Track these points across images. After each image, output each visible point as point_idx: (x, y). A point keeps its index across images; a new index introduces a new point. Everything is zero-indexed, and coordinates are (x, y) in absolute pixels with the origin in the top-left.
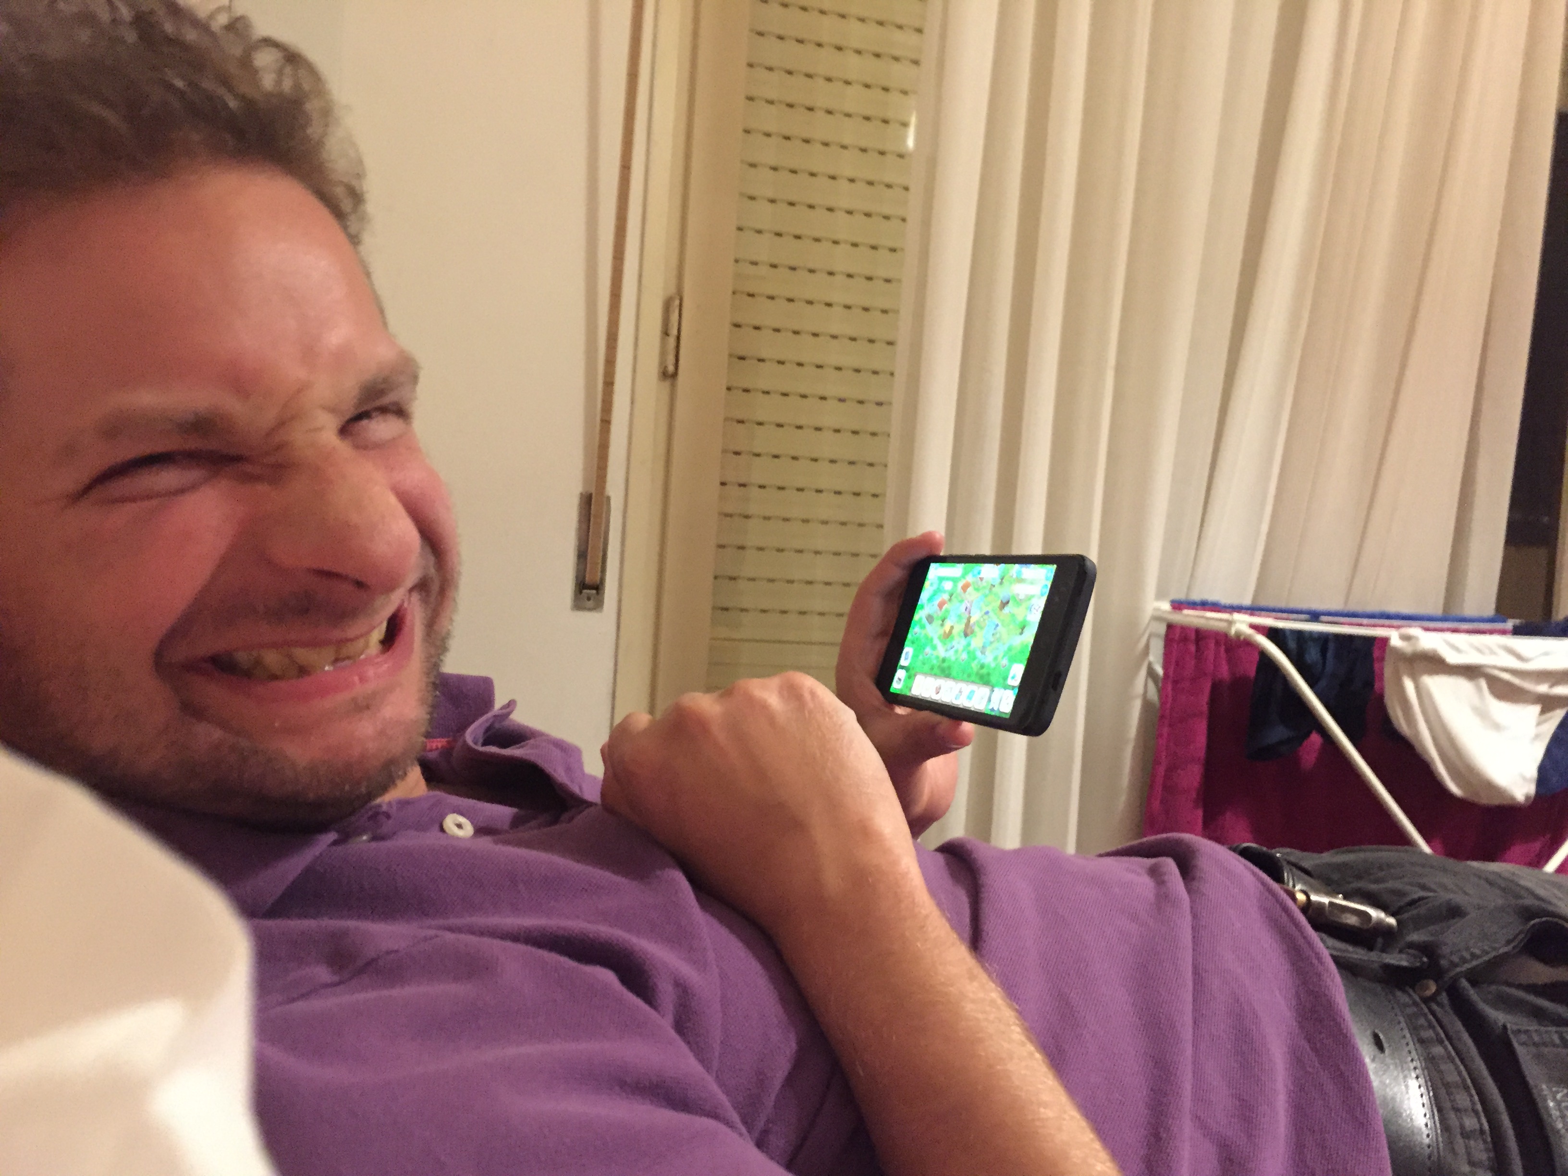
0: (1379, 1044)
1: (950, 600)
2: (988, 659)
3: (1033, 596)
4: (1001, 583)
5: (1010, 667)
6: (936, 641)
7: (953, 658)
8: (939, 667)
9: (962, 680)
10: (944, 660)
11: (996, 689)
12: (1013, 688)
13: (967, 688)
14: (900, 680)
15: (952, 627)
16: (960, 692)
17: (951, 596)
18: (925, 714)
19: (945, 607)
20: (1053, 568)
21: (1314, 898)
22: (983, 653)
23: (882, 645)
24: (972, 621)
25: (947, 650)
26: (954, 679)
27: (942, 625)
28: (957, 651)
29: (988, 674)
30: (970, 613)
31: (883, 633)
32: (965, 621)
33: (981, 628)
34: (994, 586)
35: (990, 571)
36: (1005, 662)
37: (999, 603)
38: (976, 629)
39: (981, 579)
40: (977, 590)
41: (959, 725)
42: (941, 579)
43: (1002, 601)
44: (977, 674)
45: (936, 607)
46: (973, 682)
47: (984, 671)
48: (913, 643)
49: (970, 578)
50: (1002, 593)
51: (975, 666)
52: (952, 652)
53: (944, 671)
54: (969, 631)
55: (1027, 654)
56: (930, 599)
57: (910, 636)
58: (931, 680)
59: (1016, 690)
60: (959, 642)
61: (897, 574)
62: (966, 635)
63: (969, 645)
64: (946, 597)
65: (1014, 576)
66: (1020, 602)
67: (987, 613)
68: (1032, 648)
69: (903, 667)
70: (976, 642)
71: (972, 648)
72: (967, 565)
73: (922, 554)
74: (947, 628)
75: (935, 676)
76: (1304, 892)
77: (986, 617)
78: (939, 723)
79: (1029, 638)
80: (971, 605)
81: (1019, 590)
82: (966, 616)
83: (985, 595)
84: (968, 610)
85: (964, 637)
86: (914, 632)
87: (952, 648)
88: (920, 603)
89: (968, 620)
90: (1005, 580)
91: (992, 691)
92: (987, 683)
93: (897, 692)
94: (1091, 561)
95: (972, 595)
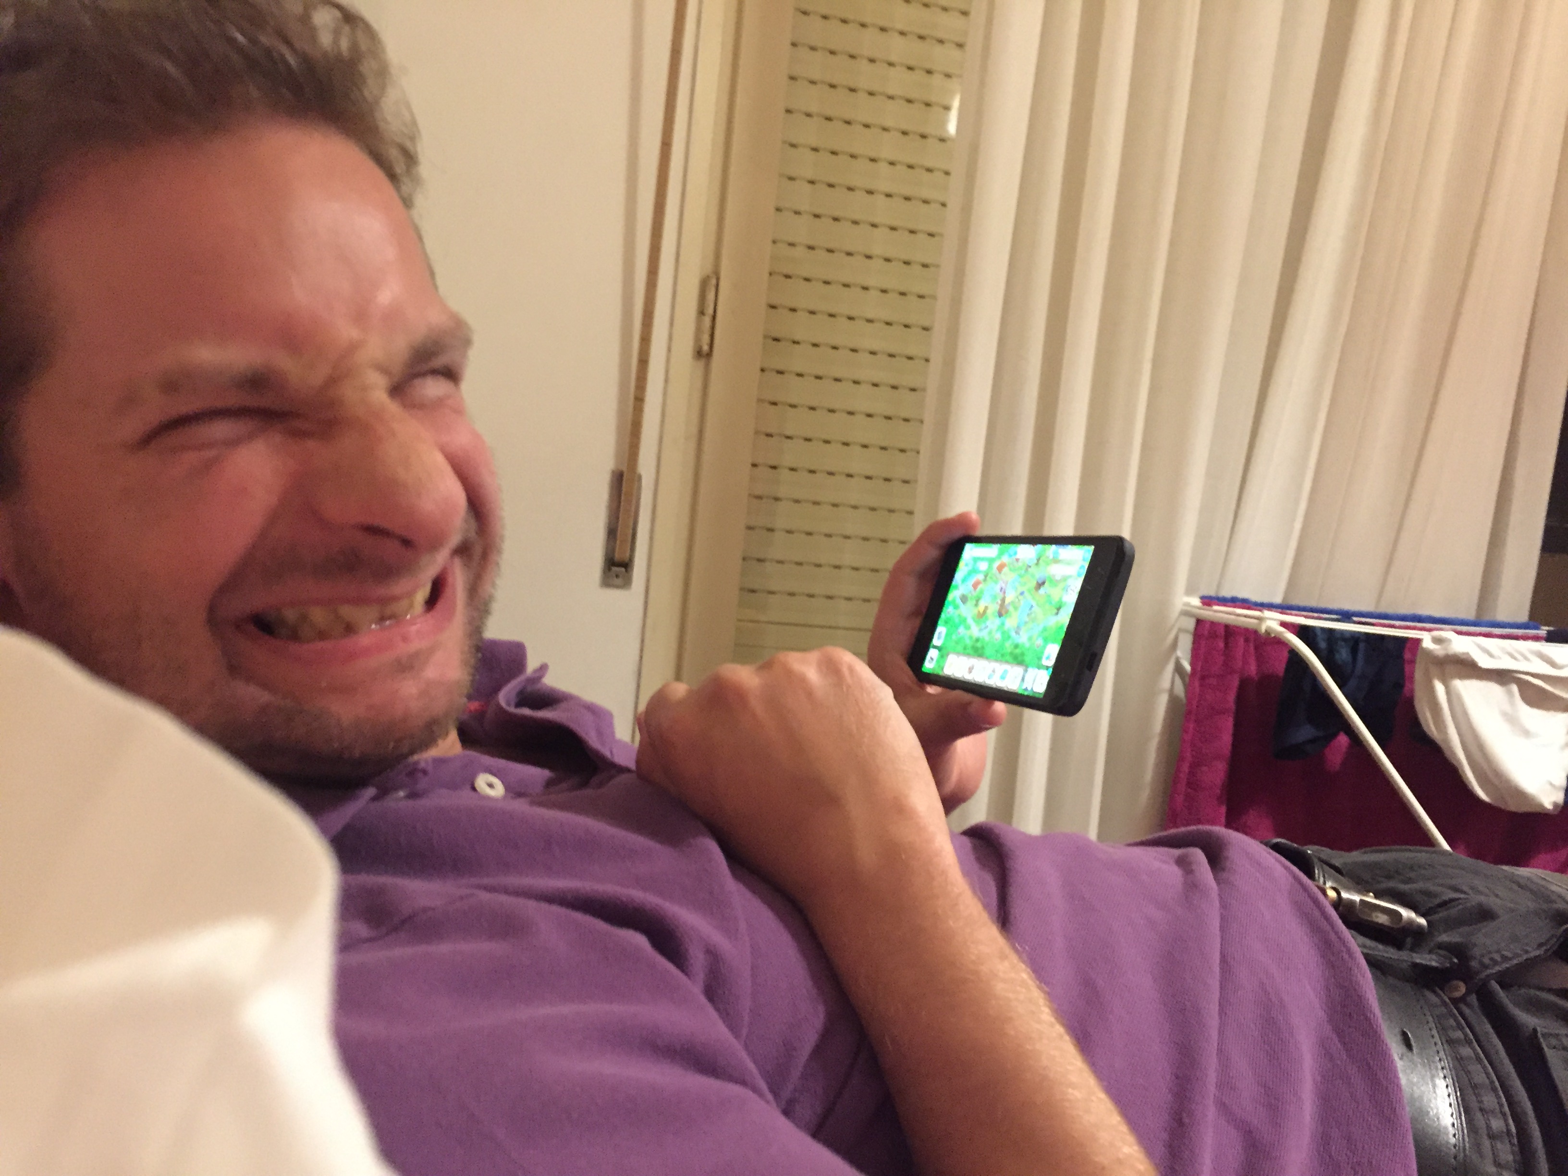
1: (985, 580)
2: (1023, 639)
3: (1070, 577)
4: (1037, 564)
5: (1044, 647)
6: (970, 621)
7: (987, 638)
8: (972, 646)
9: (996, 661)
10: (977, 640)
11: (1030, 670)
12: (1047, 668)
13: (1000, 668)
14: (932, 659)
15: (986, 608)
16: (994, 671)
17: (986, 576)
18: (958, 693)
19: (980, 587)
20: (1093, 547)
21: (1345, 895)
22: (1017, 633)
24: (1007, 602)
25: (981, 630)
26: (987, 658)
27: (976, 605)
28: (990, 633)
29: (1023, 654)
30: (1005, 593)
31: (915, 613)
32: (999, 601)
33: (1016, 608)
34: (1030, 567)
35: (1026, 552)
36: (1040, 642)
37: (1034, 584)
38: (1011, 609)
39: (1017, 560)
40: (1013, 570)
41: (993, 704)
42: (976, 560)
43: (1037, 582)
44: (1011, 654)
45: (971, 587)
46: (1007, 662)
47: (1018, 651)
48: (946, 622)
49: (1005, 559)
50: (1037, 573)
51: (1008, 647)
52: (986, 631)
53: (977, 651)
54: (1003, 612)
55: (1063, 635)
56: (964, 580)
57: (943, 616)
58: (963, 659)
59: (1051, 670)
60: (993, 621)
61: (932, 554)
62: (1000, 615)
63: (1003, 624)
64: (981, 577)
65: (1051, 557)
66: (1056, 582)
67: (1022, 593)
68: (1068, 629)
69: (935, 647)
70: (1011, 622)
71: (1006, 628)
72: (1003, 545)
73: (957, 534)
74: (981, 608)
75: (968, 655)
76: (1334, 889)
77: (1021, 597)
78: (969, 703)
79: (1065, 618)
80: (1006, 585)
81: (1056, 571)
82: (1001, 595)
83: (1021, 576)
84: (1003, 590)
85: (998, 618)
86: (948, 611)
87: (987, 627)
88: (954, 583)
89: (1003, 600)
90: (1041, 561)
91: (1026, 671)
92: (1021, 663)
93: (928, 672)
94: (1130, 544)
95: (1007, 576)
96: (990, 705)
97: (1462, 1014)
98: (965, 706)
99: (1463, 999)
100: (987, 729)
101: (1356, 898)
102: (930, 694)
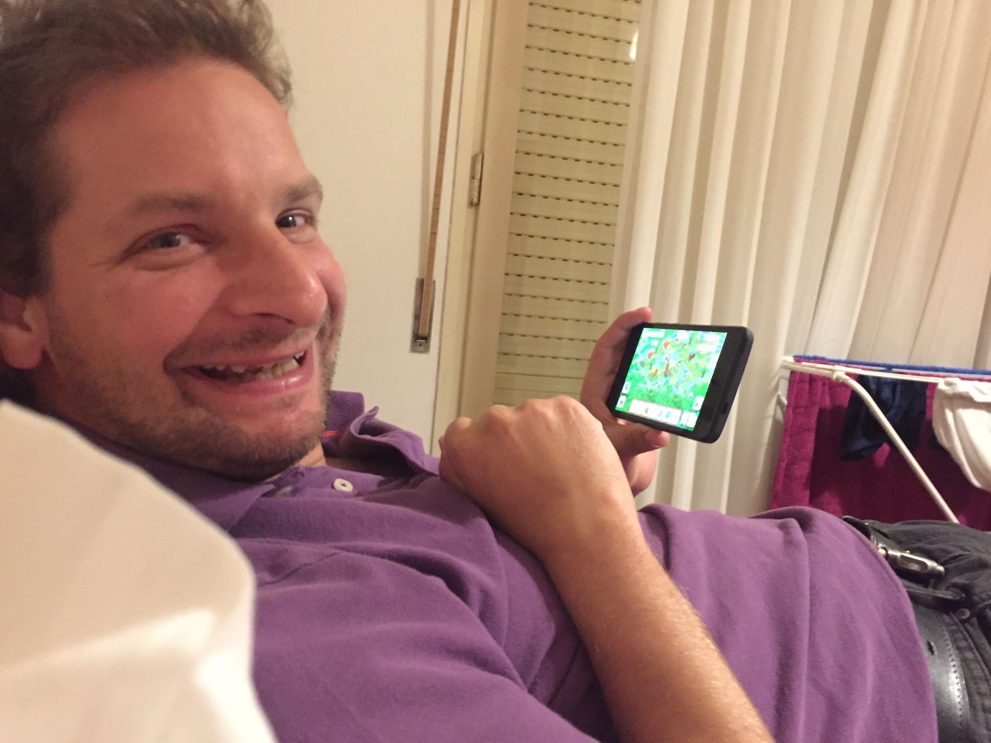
0: (931, 649)
1: (656, 352)
2: (680, 392)
3: (711, 352)
4: (690, 343)
5: (695, 398)
6: (646, 379)
7: (657, 390)
8: (648, 395)
9: (662, 405)
10: (651, 391)
11: (685, 412)
12: (696, 411)
13: (666, 410)
14: (622, 402)
15: (657, 370)
16: (661, 412)
17: (657, 350)
18: (639, 426)
19: (652, 357)
20: (726, 334)
22: (677, 388)
24: (670, 367)
25: (653, 385)
26: (657, 403)
27: (650, 368)
28: (659, 387)
29: (680, 402)
30: (668, 361)
32: (665, 366)
33: (676, 372)
34: (685, 345)
35: (683, 335)
36: (691, 394)
37: (688, 356)
38: (673, 372)
39: (677, 340)
40: (674, 346)
41: (660, 433)
42: (650, 339)
43: (690, 355)
44: (673, 401)
45: (647, 357)
46: (670, 406)
47: (677, 400)
48: (631, 379)
49: (669, 339)
50: (690, 350)
51: (671, 395)
52: (657, 385)
53: (651, 399)
54: (668, 374)
55: (706, 390)
56: (642, 352)
57: (629, 375)
58: (642, 403)
59: (698, 413)
60: (661, 379)
62: (666, 376)
63: (668, 382)
64: (653, 350)
65: (699, 339)
66: (702, 356)
67: (680, 362)
68: (709, 386)
69: (624, 394)
70: (672, 380)
71: (669, 384)
72: (668, 330)
74: (653, 371)
75: (645, 401)
77: (679, 365)
78: (647, 432)
79: (708, 379)
80: (670, 357)
81: (702, 348)
82: (667, 363)
83: (679, 351)
84: (667, 360)
85: (664, 377)
86: (632, 371)
87: (656, 383)
89: (668, 366)
90: (692, 342)
91: (682, 413)
92: (679, 408)
93: (620, 410)
94: (750, 332)
95: (670, 350)
97: (967, 631)
98: (643, 434)
99: (967, 620)
100: (656, 448)
101: (898, 554)
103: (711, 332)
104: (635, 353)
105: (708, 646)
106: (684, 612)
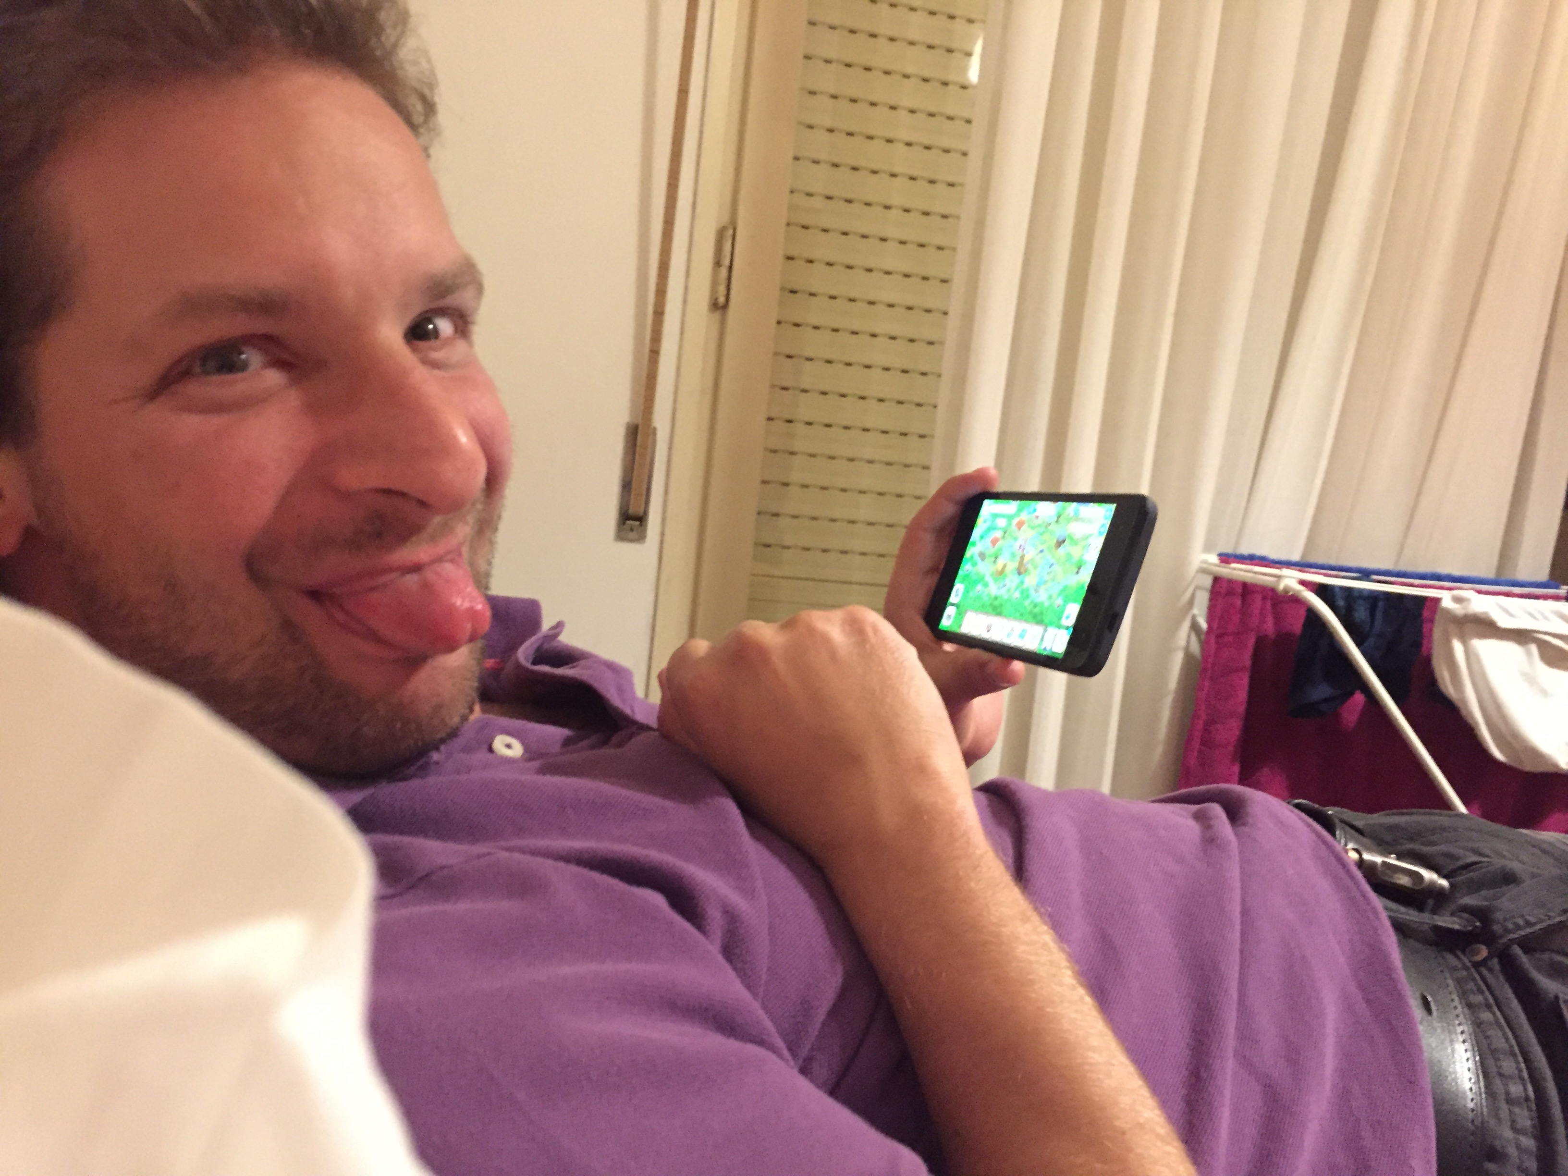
1: (1003, 537)
2: (1042, 597)
3: (1090, 535)
4: (1057, 522)
5: (1065, 607)
6: (988, 579)
7: (1005, 596)
8: (991, 605)
9: (1015, 619)
10: (996, 598)
11: (1049, 629)
12: (1067, 628)
13: (1018, 626)
14: (949, 617)
15: (1005, 566)
16: (1012, 630)
17: (1005, 533)
18: (975, 652)
19: (998, 544)
20: (1115, 505)
21: (1367, 856)
22: (1036, 591)
23: (932, 581)
24: (1026, 560)
25: (999, 588)
26: (1005, 616)
27: (995, 562)
28: (1009, 590)
29: (1042, 613)
30: (1024, 550)
31: (932, 570)
32: (1018, 559)
33: (1035, 568)
34: (1050, 524)
35: (1046, 509)
36: (1060, 601)
37: (1054, 542)
38: (1030, 567)
39: (1037, 517)
40: (1033, 528)
42: (995, 516)
43: (1057, 541)
44: (1031, 612)
45: (990, 545)
46: (1026, 621)
47: (1036, 610)
48: (964, 580)
49: (1024, 516)
50: (1058, 531)
51: (1027, 603)
52: (1005, 589)
53: (996, 609)
54: (1022, 570)
55: (1083, 596)
56: (982, 537)
57: (961, 573)
58: (982, 617)
59: (1071, 629)
60: (1012, 579)
61: (950, 509)
62: (1019, 573)
63: (1022, 583)
64: (998, 534)
65: (1072, 514)
66: (1075, 542)
67: (1042, 551)
68: (1088, 588)
69: (953, 604)
70: (1030, 580)
71: (1025, 585)
72: (1022, 502)
73: (976, 490)
74: (999, 566)
75: (986, 613)
77: (1041, 555)
79: (1086, 577)
80: (1026, 544)
81: (1075, 529)
82: (1020, 553)
83: (1041, 534)
84: (1022, 548)
85: (1017, 575)
86: (965, 568)
87: (1005, 586)
88: (972, 540)
89: (1022, 558)
90: (1060, 519)
91: (1045, 630)
92: (1040, 622)
93: (945, 629)
94: (1153, 503)
95: (1026, 533)
96: (1009, 664)
98: (982, 665)
101: (1378, 859)
102: (948, 653)
103: (1092, 504)
104: (971, 540)
105: (1082, 998)
106: (1045, 944)
